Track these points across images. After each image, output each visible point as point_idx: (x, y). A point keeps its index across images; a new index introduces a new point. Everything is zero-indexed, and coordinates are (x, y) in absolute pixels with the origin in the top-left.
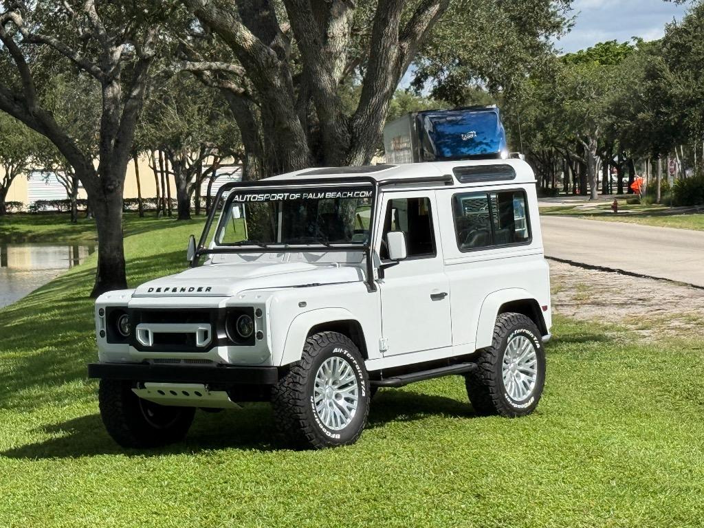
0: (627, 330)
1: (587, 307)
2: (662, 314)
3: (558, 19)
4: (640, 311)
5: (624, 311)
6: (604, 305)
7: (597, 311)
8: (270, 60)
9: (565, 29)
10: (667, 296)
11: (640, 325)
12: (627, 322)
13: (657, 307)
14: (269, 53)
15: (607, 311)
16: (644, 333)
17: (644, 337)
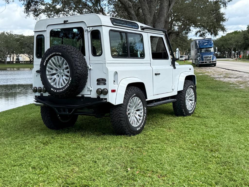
0: (236, 84)
1: (227, 78)
2: (246, 80)
3: (225, 19)
4: (240, 79)
5: (236, 79)
6: (231, 78)
7: (229, 79)
8: (129, 5)
9: (226, 21)
10: (247, 76)
11: (240, 83)
12: (236, 82)
13: (244, 79)
14: (129, 3)
15: (232, 79)
16: (241, 85)
17: (241, 86)
